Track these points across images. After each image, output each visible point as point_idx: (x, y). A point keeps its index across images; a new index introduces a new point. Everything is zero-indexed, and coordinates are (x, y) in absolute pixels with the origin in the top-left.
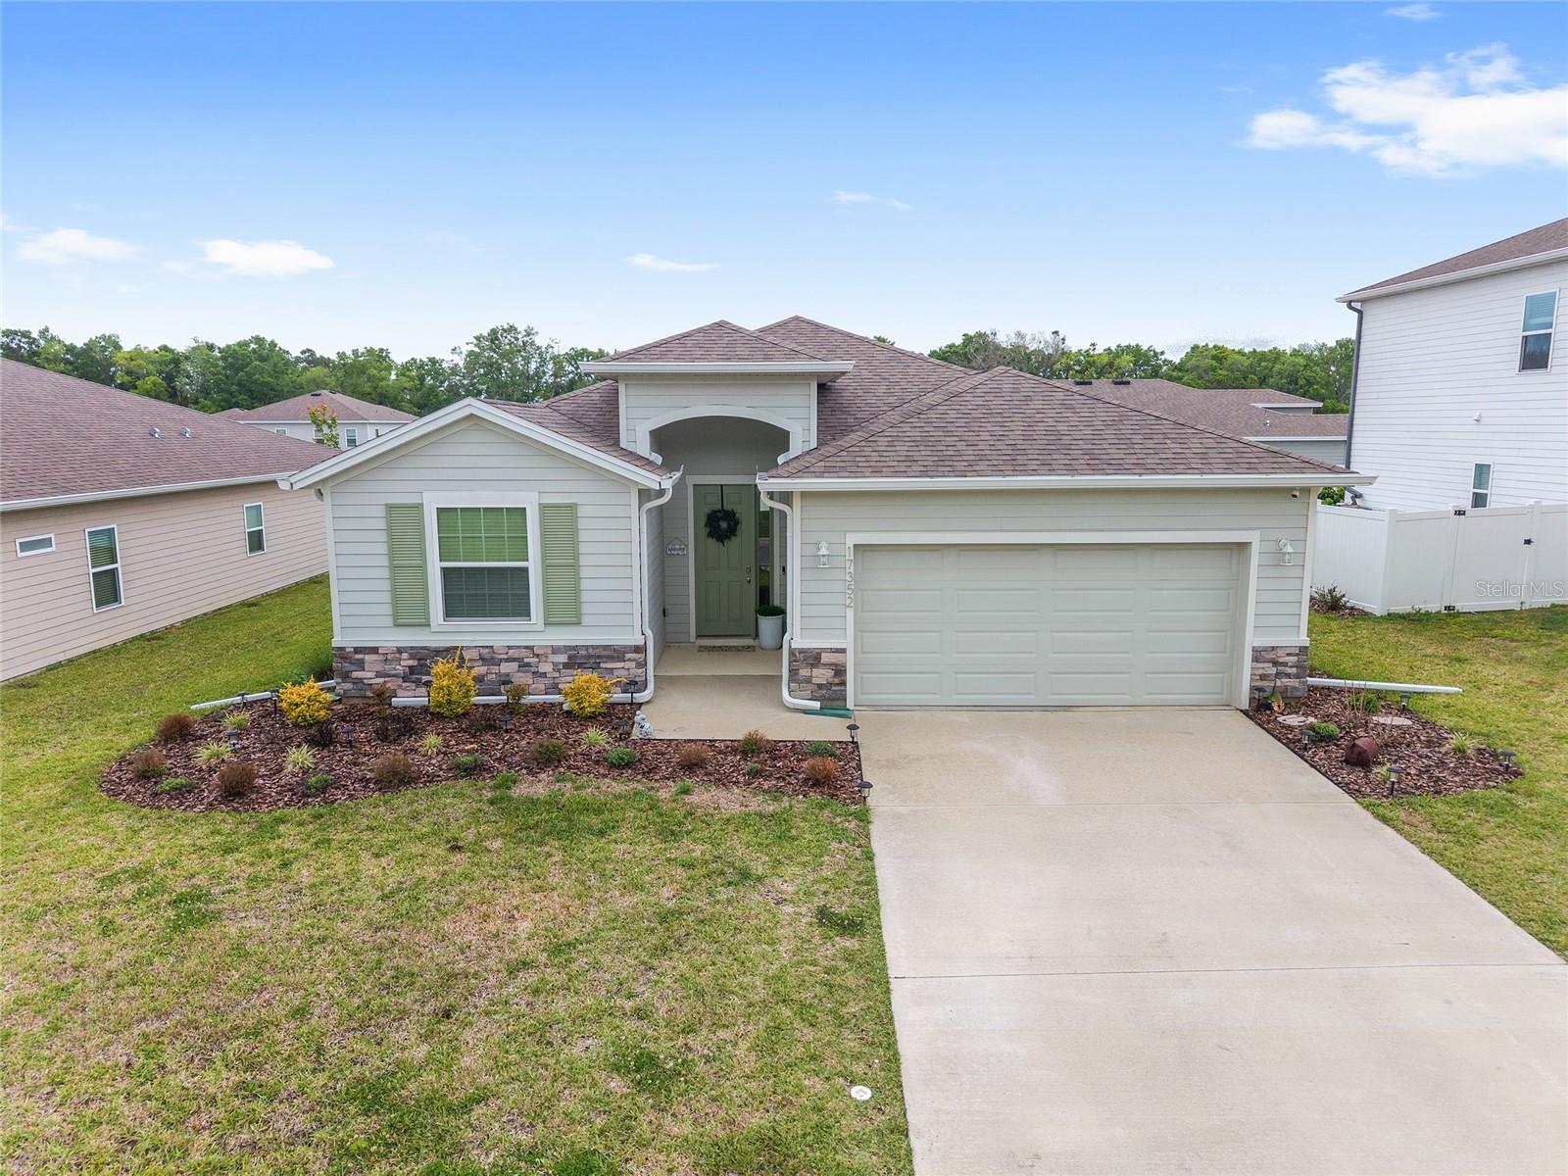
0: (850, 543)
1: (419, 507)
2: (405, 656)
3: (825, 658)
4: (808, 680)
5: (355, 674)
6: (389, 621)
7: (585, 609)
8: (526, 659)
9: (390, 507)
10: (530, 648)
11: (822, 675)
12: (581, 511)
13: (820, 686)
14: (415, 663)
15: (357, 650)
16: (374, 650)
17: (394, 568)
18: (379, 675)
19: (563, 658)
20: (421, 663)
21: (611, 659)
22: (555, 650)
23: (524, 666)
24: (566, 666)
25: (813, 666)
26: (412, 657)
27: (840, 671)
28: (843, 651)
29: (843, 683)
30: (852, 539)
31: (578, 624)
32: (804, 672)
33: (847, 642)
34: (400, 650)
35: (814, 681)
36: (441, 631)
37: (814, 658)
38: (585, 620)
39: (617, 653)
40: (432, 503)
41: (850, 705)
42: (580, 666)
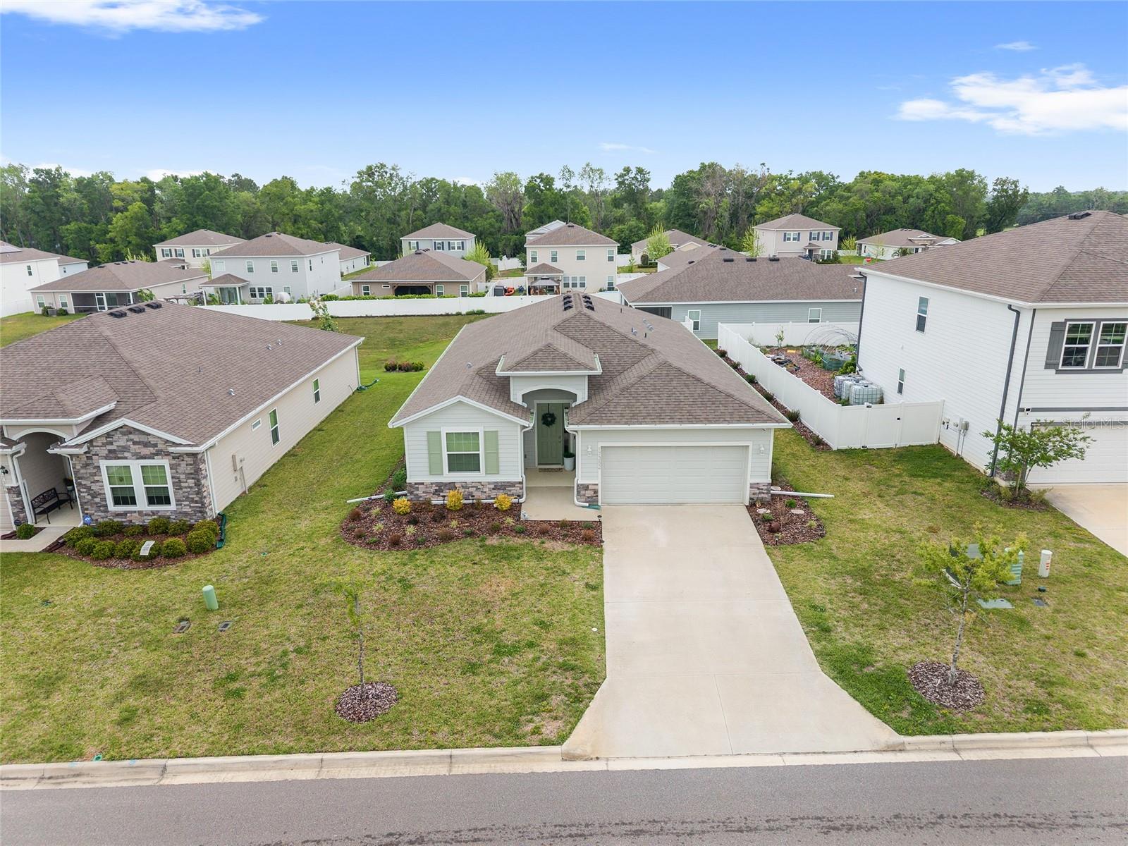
0: (600, 446)
1: (440, 432)
2: (434, 486)
3: (590, 487)
4: (584, 495)
5: (415, 492)
6: (428, 473)
7: (501, 468)
8: (478, 486)
9: (428, 433)
10: (480, 483)
11: (589, 493)
12: (500, 434)
13: (588, 497)
14: (437, 488)
15: (416, 484)
16: (423, 484)
17: (430, 454)
18: (424, 492)
19: (492, 486)
20: (440, 488)
21: (510, 486)
22: (489, 483)
23: (478, 489)
24: (493, 489)
25: (586, 490)
26: (436, 486)
27: (596, 492)
28: (597, 485)
29: (597, 496)
30: (601, 444)
31: (498, 473)
32: (583, 492)
33: (598, 481)
34: (432, 484)
35: (587, 495)
36: (448, 477)
37: (586, 487)
38: (500, 472)
39: (513, 484)
40: (444, 431)
41: (599, 504)
42: (499, 489)
